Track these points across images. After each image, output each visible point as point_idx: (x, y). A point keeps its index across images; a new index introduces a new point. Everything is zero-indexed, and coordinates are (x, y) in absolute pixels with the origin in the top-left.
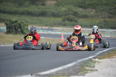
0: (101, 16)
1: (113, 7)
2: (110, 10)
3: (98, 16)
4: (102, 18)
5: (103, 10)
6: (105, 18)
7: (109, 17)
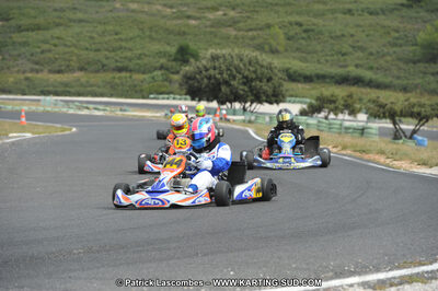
0: (16, 69)
1: (38, 50)
2: (32, 55)
3: (8, 68)
4: (18, 72)
5: (19, 55)
6: (24, 72)
7: (32, 71)
